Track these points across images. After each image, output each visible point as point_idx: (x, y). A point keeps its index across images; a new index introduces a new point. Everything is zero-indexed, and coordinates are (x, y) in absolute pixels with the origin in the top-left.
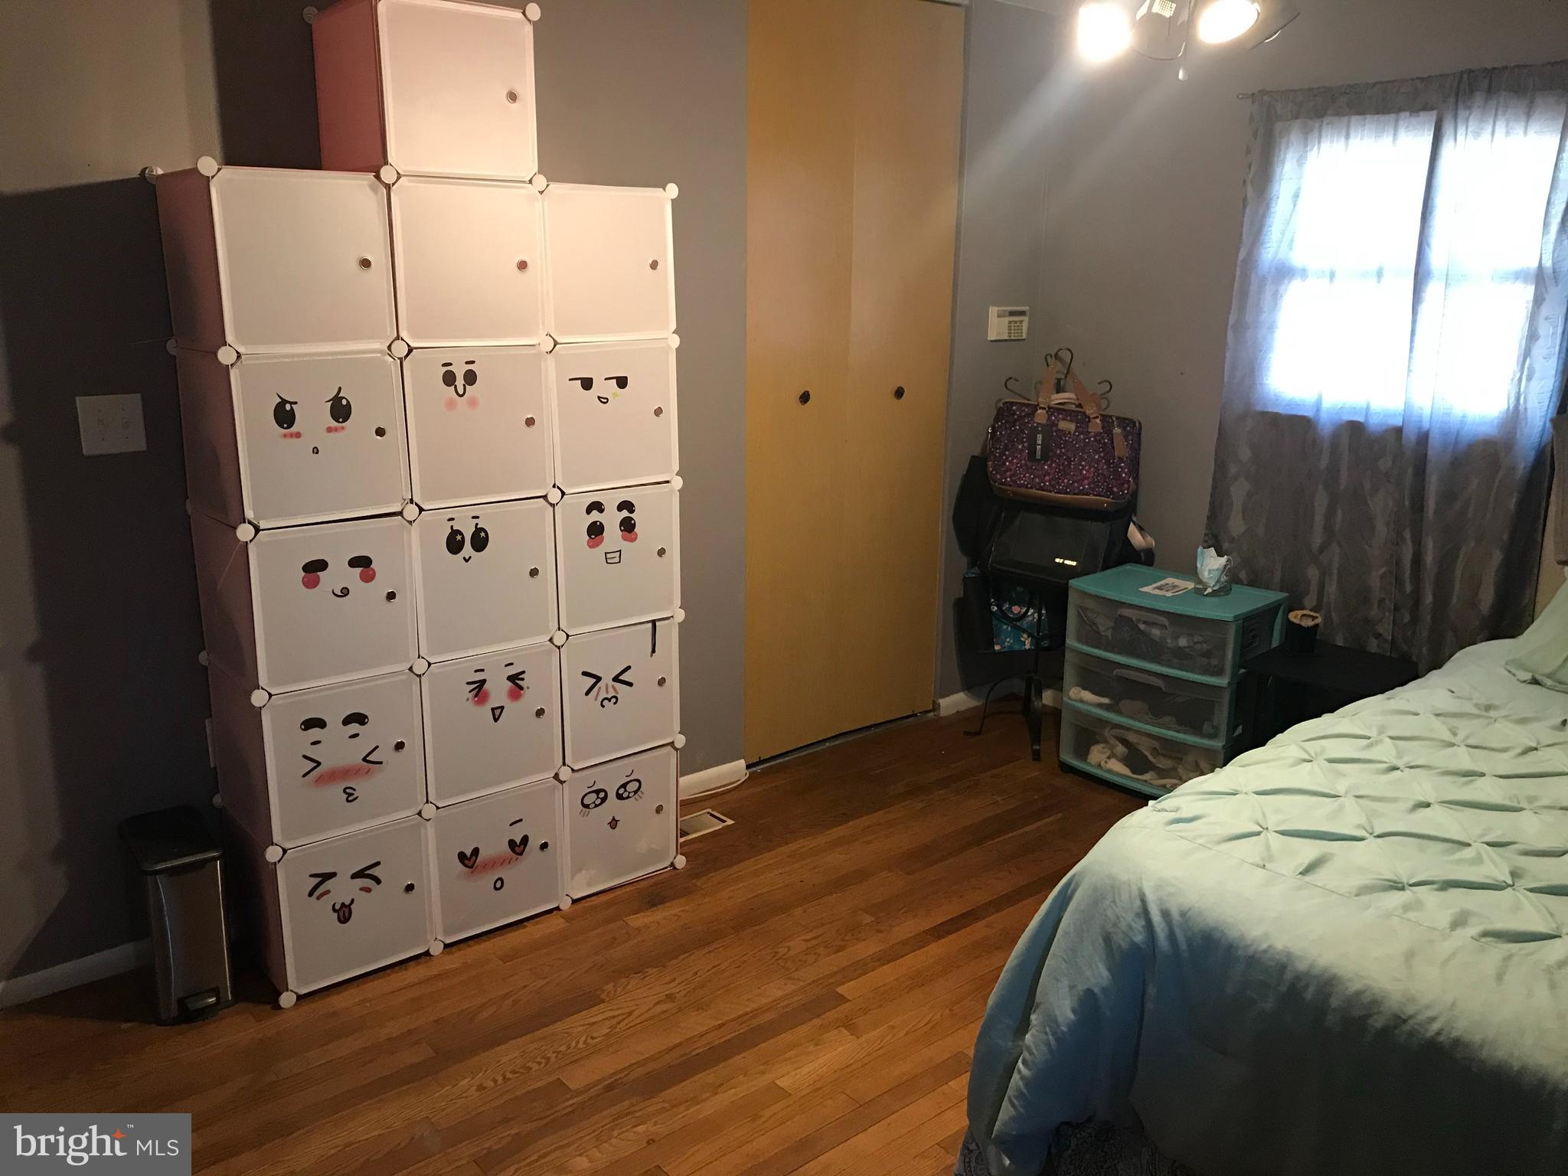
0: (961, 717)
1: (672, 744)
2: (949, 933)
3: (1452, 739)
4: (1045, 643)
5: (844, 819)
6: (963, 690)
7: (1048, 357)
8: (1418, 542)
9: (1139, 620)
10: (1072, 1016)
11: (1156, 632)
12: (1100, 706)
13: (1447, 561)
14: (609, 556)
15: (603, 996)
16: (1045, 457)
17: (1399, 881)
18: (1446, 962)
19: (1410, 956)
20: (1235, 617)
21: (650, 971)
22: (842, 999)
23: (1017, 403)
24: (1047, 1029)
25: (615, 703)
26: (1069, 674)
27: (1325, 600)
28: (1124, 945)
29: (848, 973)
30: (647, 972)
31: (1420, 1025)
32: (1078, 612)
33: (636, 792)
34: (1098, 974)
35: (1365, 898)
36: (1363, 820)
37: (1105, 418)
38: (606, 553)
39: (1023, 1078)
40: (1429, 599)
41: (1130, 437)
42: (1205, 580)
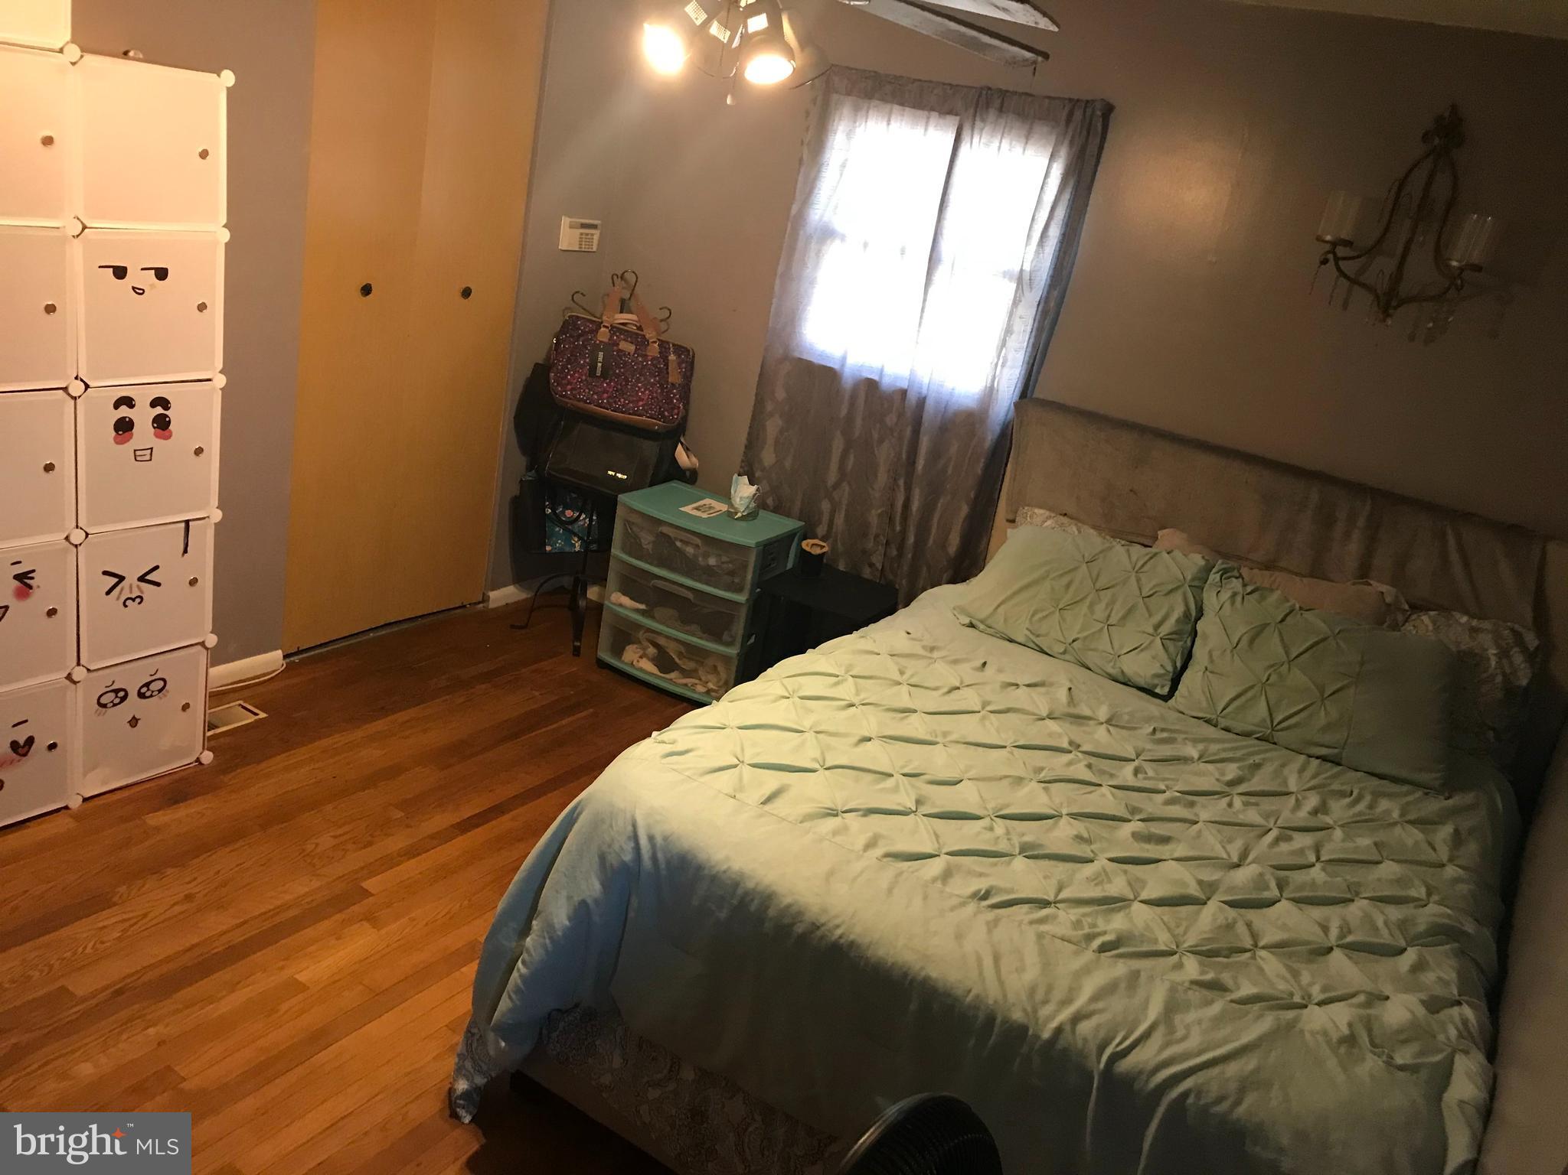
0: (509, 611)
1: (202, 644)
2: (477, 826)
3: (897, 677)
4: (594, 547)
5: (384, 711)
6: (514, 584)
7: (615, 277)
8: (908, 489)
9: (676, 539)
10: (567, 923)
11: (690, 550)
12: (637, 611)
13: (928, 509)
14: (138, 453)
15: (115, 899)
16: (604, 375)
17: (835, 808)
18: (855, 879)
19: (831, 874)
20: (757, 543)
21: (169, 871)
22: (366, 894)
23: (584, 318)
24: (545, 934)
25: (139, 603)
26: (612, 576)
27: (834, 530)
28: (615, 863)
29: (372, 869)
30: (165, 872)
31: (829, 931)
32: (625, 524)
33: (160, 691)
34: (592, 887)
35: (807, 825)
36: (817, 754)
37: (663, 345)
38: (135, 451)
39: (521, 976)
40: (911, 540)
41: (684, 365)
42: (736, 506)
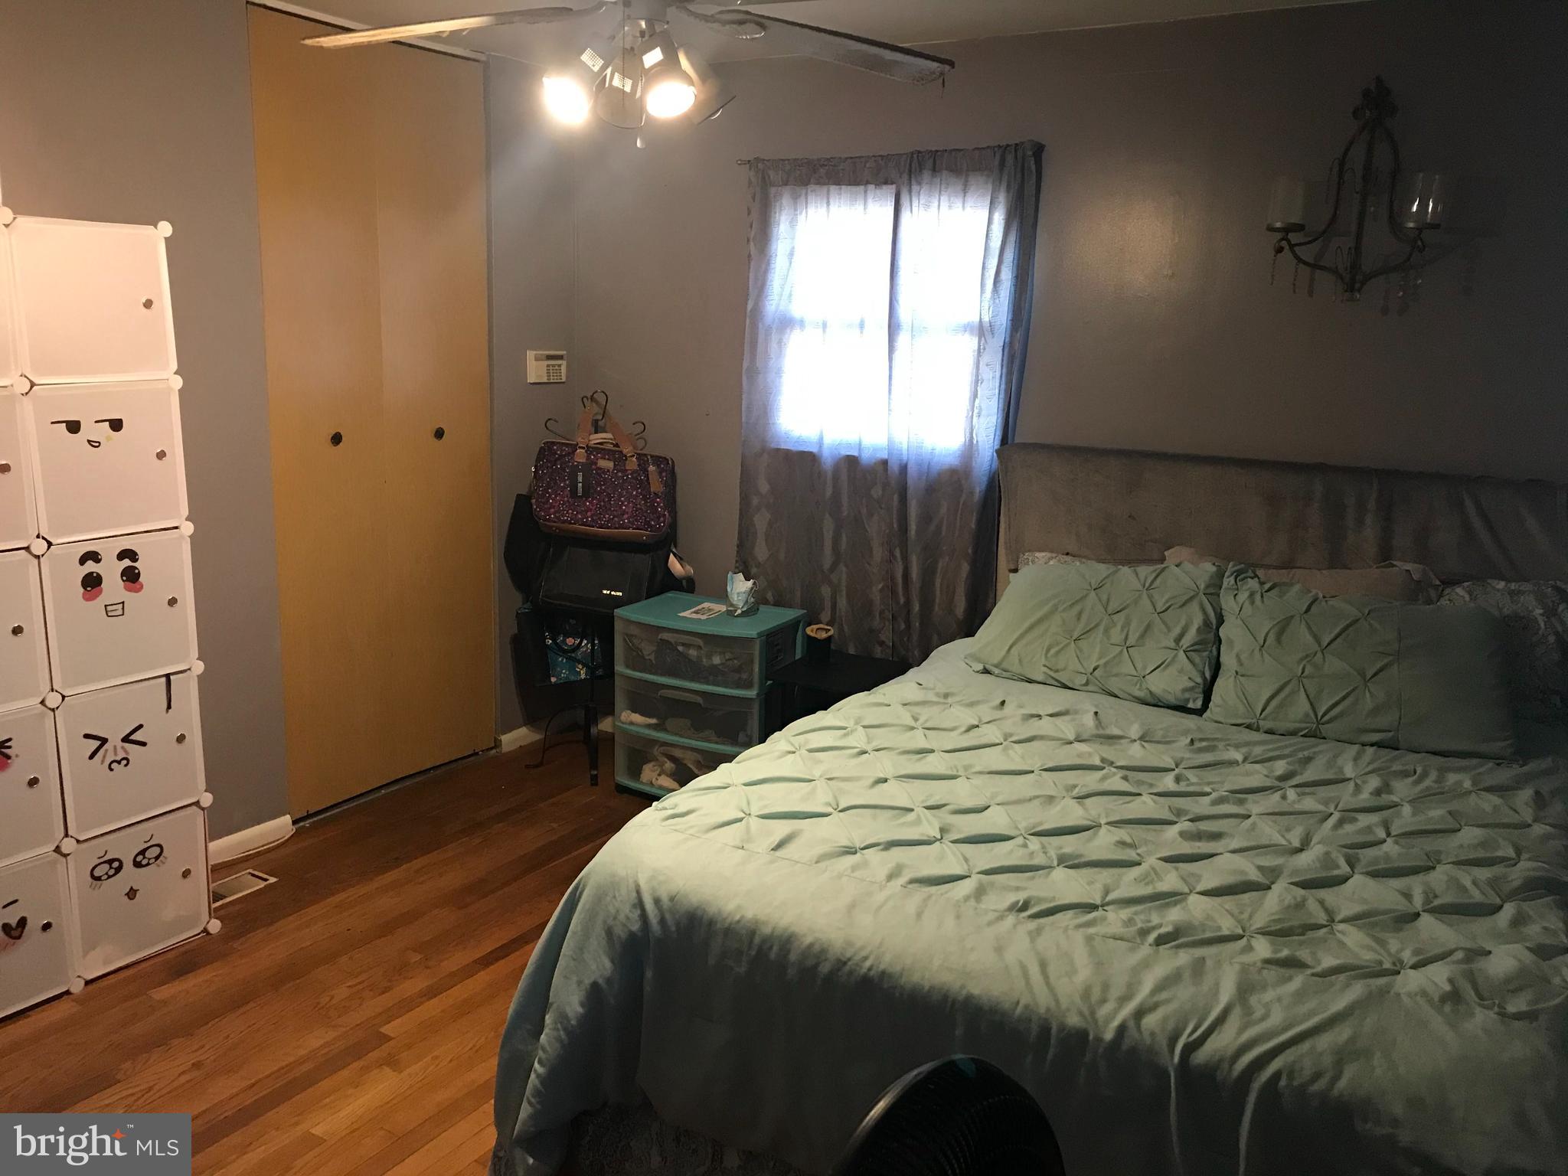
0: (523, 750)
1: (197, 804)
2: (497, 960)
3: (913, 724)
4: (600, 672)
5: (397, 862)
6: (525, 725)
7: (585, 399)
8: (905, 558)
9: (677, 644)
10: (580, 1010)
11: (693, 653)
12: (649, 726)
13: (928, 573)
14: (109, 608)
15: (118, 1077)
16: (587, 493)
17: (853, 846)
18: (880, 907)
19: (852, 907)
20: (758, 634)
21: (176, 1042)
22: (387, 1038)
23: (559, 443)
24: (559, 1026)
25: (126, 765)
26: (620, 700)
27: (838, 614)
28: (624, 935)
29: (390, 1014)
30: (170, 1044)
31: (857, 965)
32: (625, 639)
33: (157, 858)
34: (599, 965)
35: (822, 865)
36: (830, 799)
37: (641, 457)
38: (106, 606)
39: (538, 1076)
40: (916, 608)
41: (664, 474)
42: (735, 603)
